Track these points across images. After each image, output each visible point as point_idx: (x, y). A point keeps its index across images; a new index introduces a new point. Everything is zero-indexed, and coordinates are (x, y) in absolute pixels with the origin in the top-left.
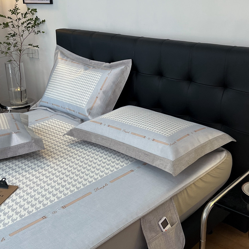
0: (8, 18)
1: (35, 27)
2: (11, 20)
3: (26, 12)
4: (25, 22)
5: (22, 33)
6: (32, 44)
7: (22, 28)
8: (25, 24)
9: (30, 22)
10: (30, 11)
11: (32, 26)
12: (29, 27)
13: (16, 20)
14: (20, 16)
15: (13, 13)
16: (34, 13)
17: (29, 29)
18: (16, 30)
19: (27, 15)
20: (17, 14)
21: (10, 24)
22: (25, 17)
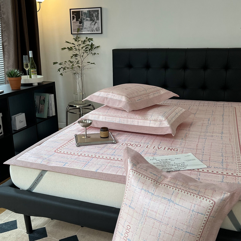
0: (72, 44)
1: (91, 50)
2: (74, 45)
3: (85, 40)
4: (84, 46)
5: (82, 54)
6: (90, 62)
7: (82, 51)
8: (84, 48)
9: (87, 47)
10: (87, 39)
11: (90, 50)
12: (87, 50)
13: (78, 45)
14: (80, 42)
15: (76, 40)
16: (91, 41)
17: (87, 52)
18: (77, 52)
19: (85, 42)
20: (79, 41)
21: (73, 48)
22: (84, 44)
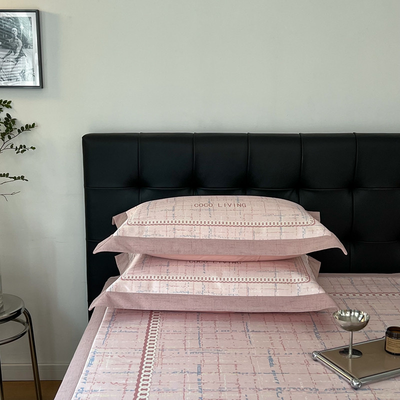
1: (10, 138)
6: (8, 174)
16: (5, 109)
